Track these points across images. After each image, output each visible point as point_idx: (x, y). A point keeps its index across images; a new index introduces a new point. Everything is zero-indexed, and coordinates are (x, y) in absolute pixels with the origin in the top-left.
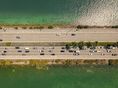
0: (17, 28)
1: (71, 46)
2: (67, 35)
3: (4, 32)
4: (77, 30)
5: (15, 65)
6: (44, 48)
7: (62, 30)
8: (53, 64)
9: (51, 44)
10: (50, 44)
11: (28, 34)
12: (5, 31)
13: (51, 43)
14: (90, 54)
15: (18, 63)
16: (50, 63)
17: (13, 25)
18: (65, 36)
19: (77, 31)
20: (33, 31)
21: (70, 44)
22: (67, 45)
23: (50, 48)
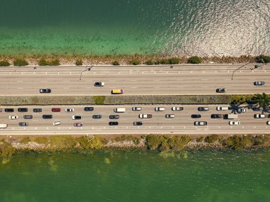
0: (116, 64)
1: (242, 103)
2: (234, 78)
3: (87, 73)
4: (256, 67)
5: (111, 147)
6: (161, 109)
7: (222, 67)
8: (198, 146)
9: (198, 99)
10: (195, 100)
11: (141, 77)
12: (89, 69)
13: (197, 97)
14: (234, 123)
15: (119, 144)
16: (193, 143)
17: (107, 56)
18: (229, 79)
19: (256, 70)
20: (153, 70)
21: (242, 99)
22: (235, 101)
23: (174, 109)
